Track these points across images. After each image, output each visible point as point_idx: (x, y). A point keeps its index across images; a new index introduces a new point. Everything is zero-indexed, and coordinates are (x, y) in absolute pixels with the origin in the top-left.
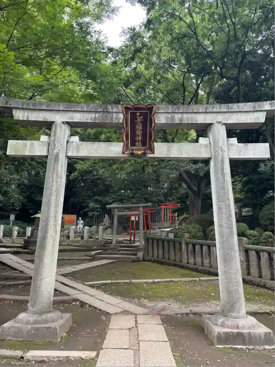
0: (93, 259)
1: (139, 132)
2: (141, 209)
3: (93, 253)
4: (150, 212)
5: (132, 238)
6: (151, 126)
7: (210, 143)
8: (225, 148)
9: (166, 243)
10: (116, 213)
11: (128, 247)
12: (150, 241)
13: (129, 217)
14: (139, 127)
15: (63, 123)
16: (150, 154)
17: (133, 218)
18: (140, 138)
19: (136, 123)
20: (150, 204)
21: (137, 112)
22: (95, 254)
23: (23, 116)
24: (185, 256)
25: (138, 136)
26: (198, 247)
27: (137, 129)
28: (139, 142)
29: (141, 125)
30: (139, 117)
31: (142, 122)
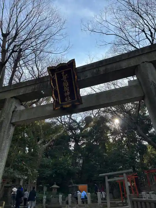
1: (66, 89)
2: (124, 175)
10: (107, 180)
15: (12, 98)
18: (68, 93)
19: (63, 81)
21: (62, 72)
25: (66, 91)
27: (64, 86)
28: (68, 98)
29: (67, 81)
30: (64, 75)
31: (67, 79)
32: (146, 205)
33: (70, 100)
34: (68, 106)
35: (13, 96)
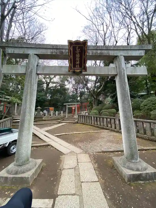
0: (59, 123)
1: (78, 59)
2: (76, 105)
3: (59, 121)
4: (79, 106)
5: (73, 115)
6: (85, 54)
7: (116, 67)
8: (125, 69)
9: (86, 117)
10: (67, 106)
11: (72, 118)
12: (80, 116)
13: (72, 108)
14: (78, 56)
15: (35, 54)
16: (84, 71)
17: (73, 108)
18: (78, 63)
19: (76, 53)
20: (79, 103)
21: (77, 46)
22: (60, 121)
23: (11, 51)
24: (93, 122)
25: (77, 61)
26: (98, 119)
30: (78, 49)
31: (79, 52)
32: (87, 118)
33: (79, 68)
34: (78, 71)
35: (36, 53)
